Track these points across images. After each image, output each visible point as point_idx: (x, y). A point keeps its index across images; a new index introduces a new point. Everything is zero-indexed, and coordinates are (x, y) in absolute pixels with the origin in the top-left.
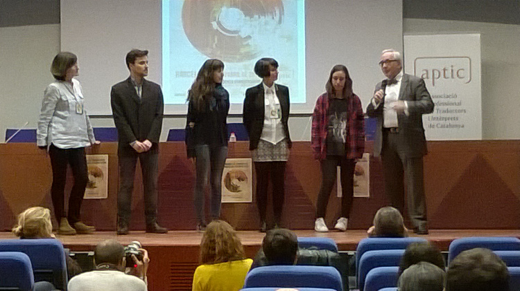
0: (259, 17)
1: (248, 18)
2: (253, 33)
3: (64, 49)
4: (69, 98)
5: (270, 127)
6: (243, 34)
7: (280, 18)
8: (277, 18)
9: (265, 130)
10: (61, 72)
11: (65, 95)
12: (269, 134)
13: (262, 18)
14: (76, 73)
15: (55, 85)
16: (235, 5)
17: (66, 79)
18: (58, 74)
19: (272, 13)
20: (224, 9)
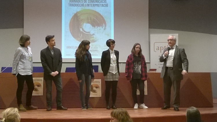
0: (97, 27)
1: (93, 27)
2: (95, 33)
3: (25, 34)
4: (26, 54)
5: (113, 67)
6: (91, 33)
7: (105, 28)
8: (104, 27)
9: (110, 68)
10: (23, 43)
11: (24, 53)
12: (112, 70)
13: (98, 27)
14: (29, 44)
15: (20, 48)
16: (88, 23)
17: (25, 46)
18: (22, 44)
19: (102, 26)
20: (85, 24)
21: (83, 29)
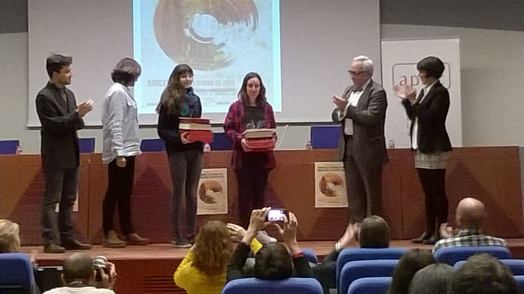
0: (233, 25)
1: (221, 25)
2: (227, 41)
6: (217, 42)
7: (255, 24)
13: (236, 24)
16: (208, 13)
19: (246, 20)
20: (197, 15)
21: (192, 30)
